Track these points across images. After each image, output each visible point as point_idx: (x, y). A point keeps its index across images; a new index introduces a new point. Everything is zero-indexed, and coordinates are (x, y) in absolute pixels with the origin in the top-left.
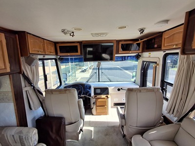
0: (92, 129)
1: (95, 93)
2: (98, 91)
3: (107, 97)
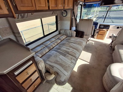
1: (100, 28)
2: (102, 27)
3: (107, 31)
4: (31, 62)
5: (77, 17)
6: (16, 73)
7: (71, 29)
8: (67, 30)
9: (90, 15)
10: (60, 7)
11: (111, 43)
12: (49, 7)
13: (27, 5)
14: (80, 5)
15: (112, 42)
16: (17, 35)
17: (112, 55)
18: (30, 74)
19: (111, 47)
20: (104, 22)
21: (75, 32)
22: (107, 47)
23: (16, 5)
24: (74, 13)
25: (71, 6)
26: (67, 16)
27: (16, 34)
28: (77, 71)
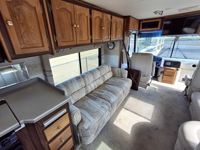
0: (157, 88)
1: (165, 65)
2: (169, 64)
3: (177, 70)
4: (65, 111)
5: (129, 49)
6: (46, 124)
7: (120, 67)
8: (115, 68)
9: (150, 45)
10: (106, 38)
11: (186, 90)
12: (91, 40)
13: (67, 40)
14: (133, 34)
15: (187, 87)
16: (48, 74)
17: (188, 109)
18: (61, 129)
19: (186, 95)
20: (171, 57)
21: (127, 72)
22: (179, 95)
23: (57, 41)
24: (124, 44)
25: (120, 37)
26: (115, 49)
27: (47, 72)
28: (131, 133)
